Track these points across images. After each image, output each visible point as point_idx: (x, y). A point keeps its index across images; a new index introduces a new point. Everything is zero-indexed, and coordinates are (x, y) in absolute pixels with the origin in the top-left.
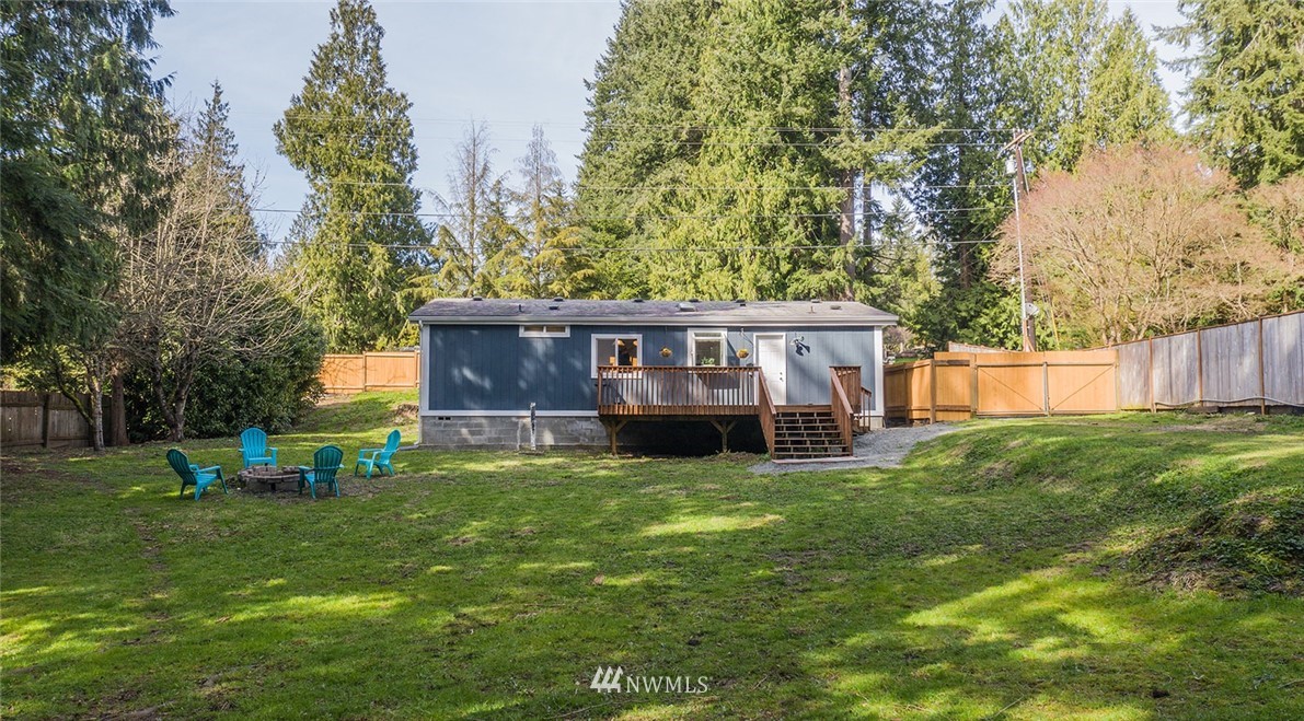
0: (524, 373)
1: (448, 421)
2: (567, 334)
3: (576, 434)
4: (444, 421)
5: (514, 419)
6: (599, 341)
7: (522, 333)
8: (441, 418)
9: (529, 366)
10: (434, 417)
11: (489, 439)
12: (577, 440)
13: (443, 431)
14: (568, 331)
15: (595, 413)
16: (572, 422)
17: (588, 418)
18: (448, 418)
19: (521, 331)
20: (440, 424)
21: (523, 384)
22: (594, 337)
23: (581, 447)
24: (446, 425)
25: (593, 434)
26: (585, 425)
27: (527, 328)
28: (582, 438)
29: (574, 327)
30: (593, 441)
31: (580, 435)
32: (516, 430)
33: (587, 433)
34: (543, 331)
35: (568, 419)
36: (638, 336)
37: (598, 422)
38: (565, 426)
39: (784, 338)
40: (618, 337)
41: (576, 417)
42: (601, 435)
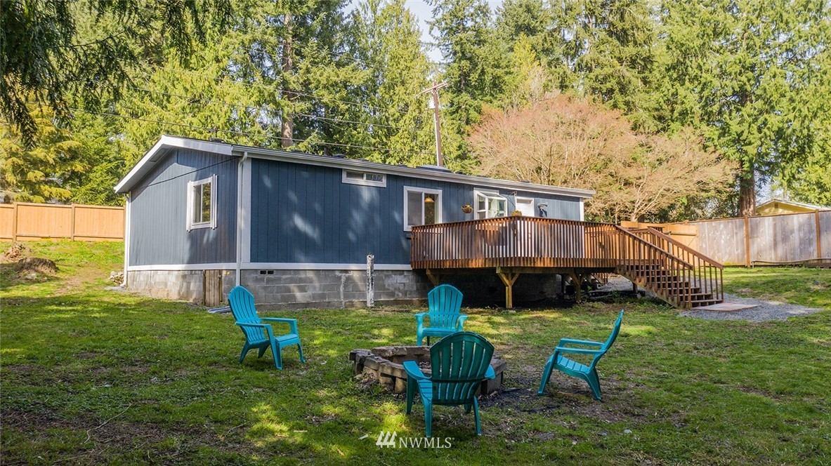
0: (354, 225)
1: (271, 276)
2: (383, 184)
3: (392, 289)
4: (267, 276)
5: (337, 273)
6: (410, 193)
7: (345, 179)
8: (263, 272)
9: (358, 218)
10: (256, 270)
11: (314, 296)
12: (392, 294)
13: (265, 288)
14: (384, 180)
15: (408, 267)
16: (387, 276)
17: (401, 272)
18: (271, 272)
19: (344, 175)
20: (262, 280)
21: (351, 236)
22: (407, 189)
23: (396, 302)
24: (269, 281)
25: (406, 289)
26: (400, 279)
27: (350, 174)
28: (397, 292)
29: (388, 176)
30: (406, 295)
31: (395, 289)
32: (340, 286)
33: (401, 288)
34: (365, 178)
35: (385, 273)
36: (439, 192)
37: (411, 276)
38: (383, 280)
39: (533, 202)
40: (424, 191)
41: (392, 271)
42: (415, 288)
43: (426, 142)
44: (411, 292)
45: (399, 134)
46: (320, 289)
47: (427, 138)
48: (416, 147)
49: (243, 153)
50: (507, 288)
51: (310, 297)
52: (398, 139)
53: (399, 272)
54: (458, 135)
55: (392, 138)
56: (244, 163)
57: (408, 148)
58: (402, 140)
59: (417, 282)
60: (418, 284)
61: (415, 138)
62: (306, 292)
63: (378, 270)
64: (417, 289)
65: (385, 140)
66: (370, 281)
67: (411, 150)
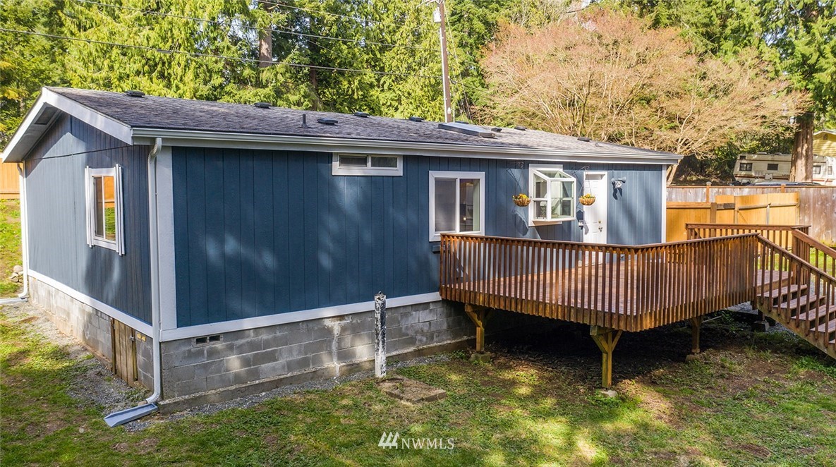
1: (215, 344)
2: (398, 170)
3: (411, 333)
4: (207, 345)
5: (327, 323)
6: (438, 181)
7: (336, 168)
8: (201, 340)
10: (188, 340)
11: (290, 367)
12: (412, 341)
13: (205, 367)
14: (400, 164)
15: (435, 296)
16: (406, 315)
17: (425, 306)
18: (215, 338)
20: (200, 353)
21: (324, 260)
22: (434, 175)
23: (418, 354)
24: (210, 353)
25: (433, 329)
26: (422, 317)
28: (419, 337)
29: (406, 159)
30: (432, 338)
31: (417, 332)
32: (330, 342)
33: (426, 329)
34: (369, 164)
35: (402, 311)
36: (481, 176)
37: (440, 309)
38: (399, 322)
39: (605, 178)
40: (458, 175)
41: (412, 305)
42: (445, 326)
43: (426, 59)
44: (440, 332)
45: (395, 49)
46: (300, 352)
47: (427, 53)
48: (414, 64)
49: (153, 140)
50: (604, 355)
51: (283, 368)
52: (394, 55)
53: (422, 306)
54: (461, 49)
55: (387, 53)
56: (158, 157)
57: (405, 65)
58: (398, 56)
59: (449, 316)
60: (450, 319)
61: (413, 53)
62: (277, 360)
63: (391, 308)
64: (449, 327)
65: (379, 56)
66: (380, 337)
67: (409, 68)
